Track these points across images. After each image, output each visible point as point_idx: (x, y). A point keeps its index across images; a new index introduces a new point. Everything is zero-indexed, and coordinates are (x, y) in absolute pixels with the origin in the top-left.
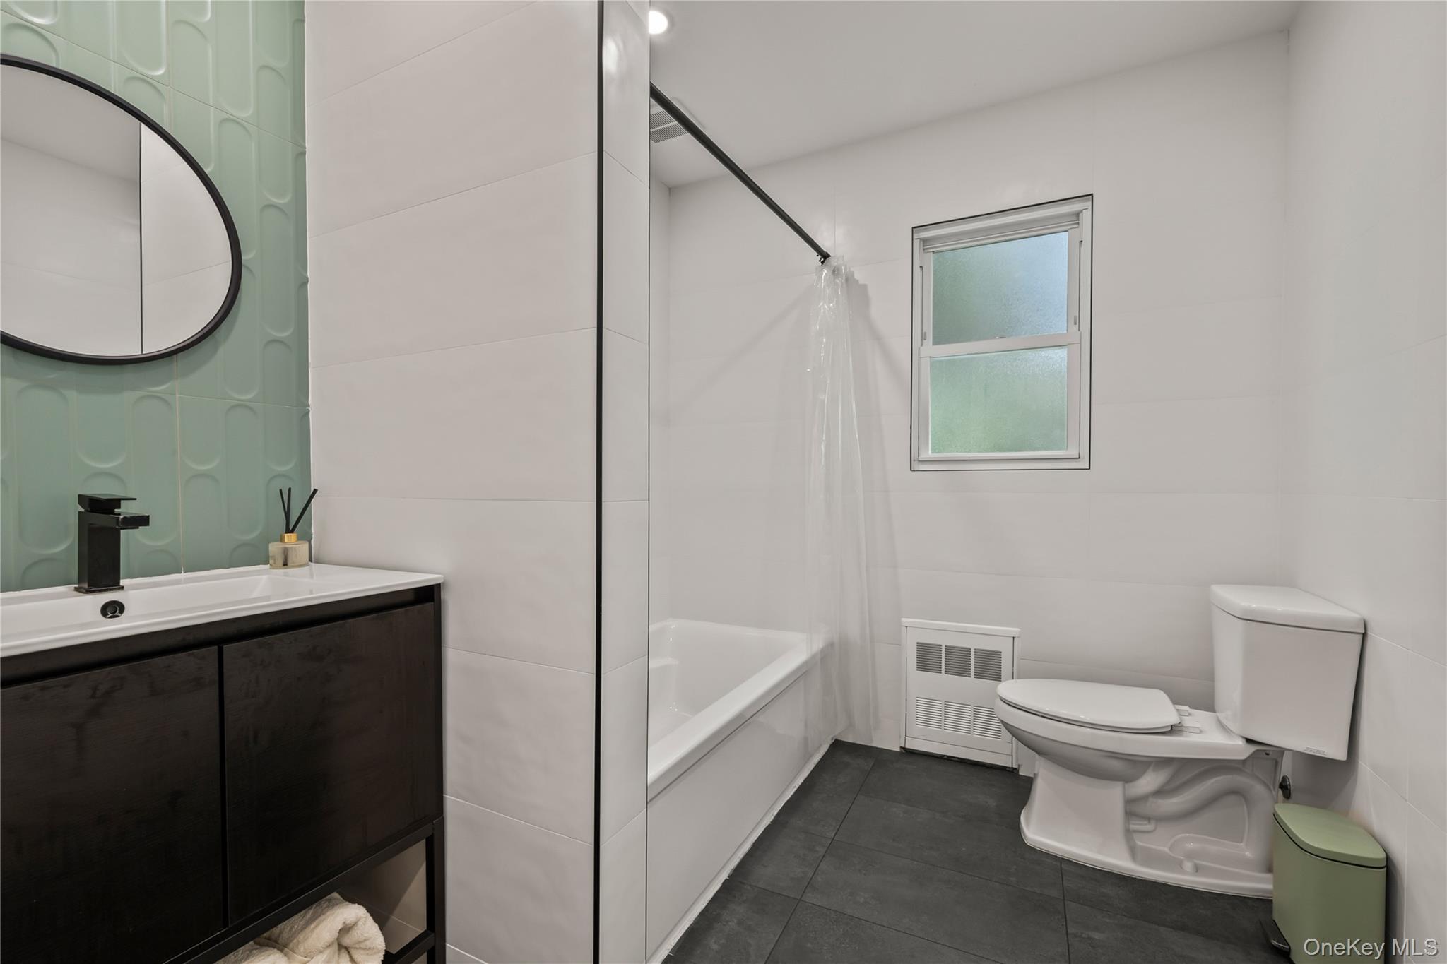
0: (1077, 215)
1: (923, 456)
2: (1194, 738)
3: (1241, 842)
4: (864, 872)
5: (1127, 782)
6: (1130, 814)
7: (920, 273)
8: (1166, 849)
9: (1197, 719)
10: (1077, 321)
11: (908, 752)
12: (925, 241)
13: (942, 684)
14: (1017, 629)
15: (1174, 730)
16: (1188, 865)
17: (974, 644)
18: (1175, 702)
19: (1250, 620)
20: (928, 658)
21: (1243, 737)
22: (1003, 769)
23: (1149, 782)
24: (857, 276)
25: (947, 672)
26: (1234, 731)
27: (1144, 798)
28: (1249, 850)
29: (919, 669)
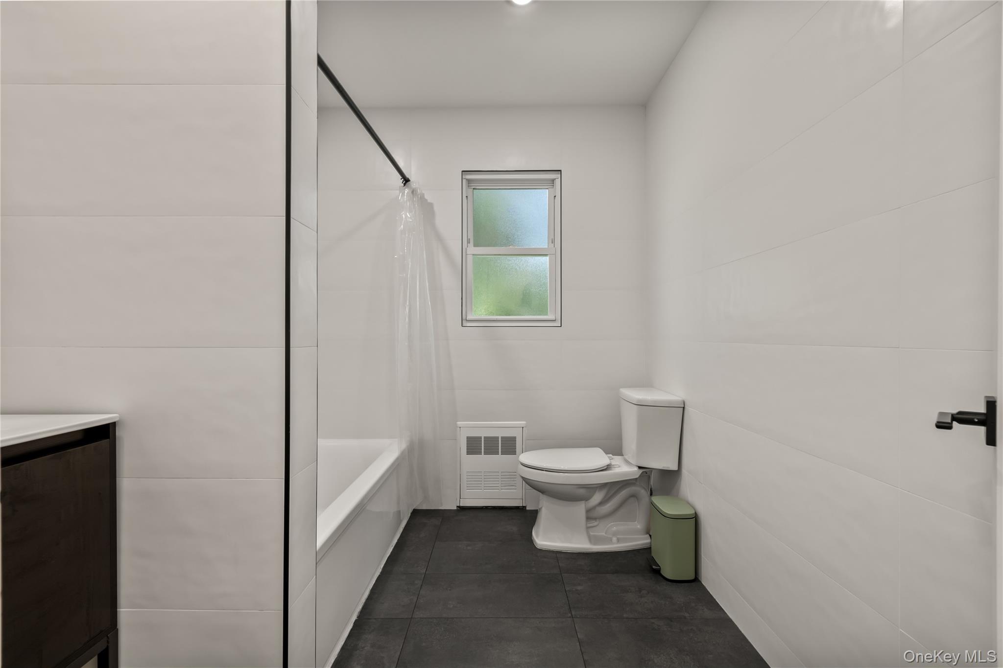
0: (553, 181)
1: (469, 318)
2: (616, 470)
3: (635, 521)
4: (450, 589)
5: (586, 501)
6: (588, 518)
7: (466, 200)
8: (604, 534)
9: (617, 460)
10: (553, 241)
11: (462, 509)
12: (469, 181)
13: (483, 461)
14: (524, 422)
15: (608, 467)
16: (614, 539)
17: (500, 434)
18: (607, 453)
19: (640, 405)
20: (474, 446)
21: (637, 466)
22: (517, 508)
23: (597, 497)
24: (426, 197)
25: (485, 454)
26: (633, 463)
27: (594, 508)
28: (638, 525)
29: (468, 453)
